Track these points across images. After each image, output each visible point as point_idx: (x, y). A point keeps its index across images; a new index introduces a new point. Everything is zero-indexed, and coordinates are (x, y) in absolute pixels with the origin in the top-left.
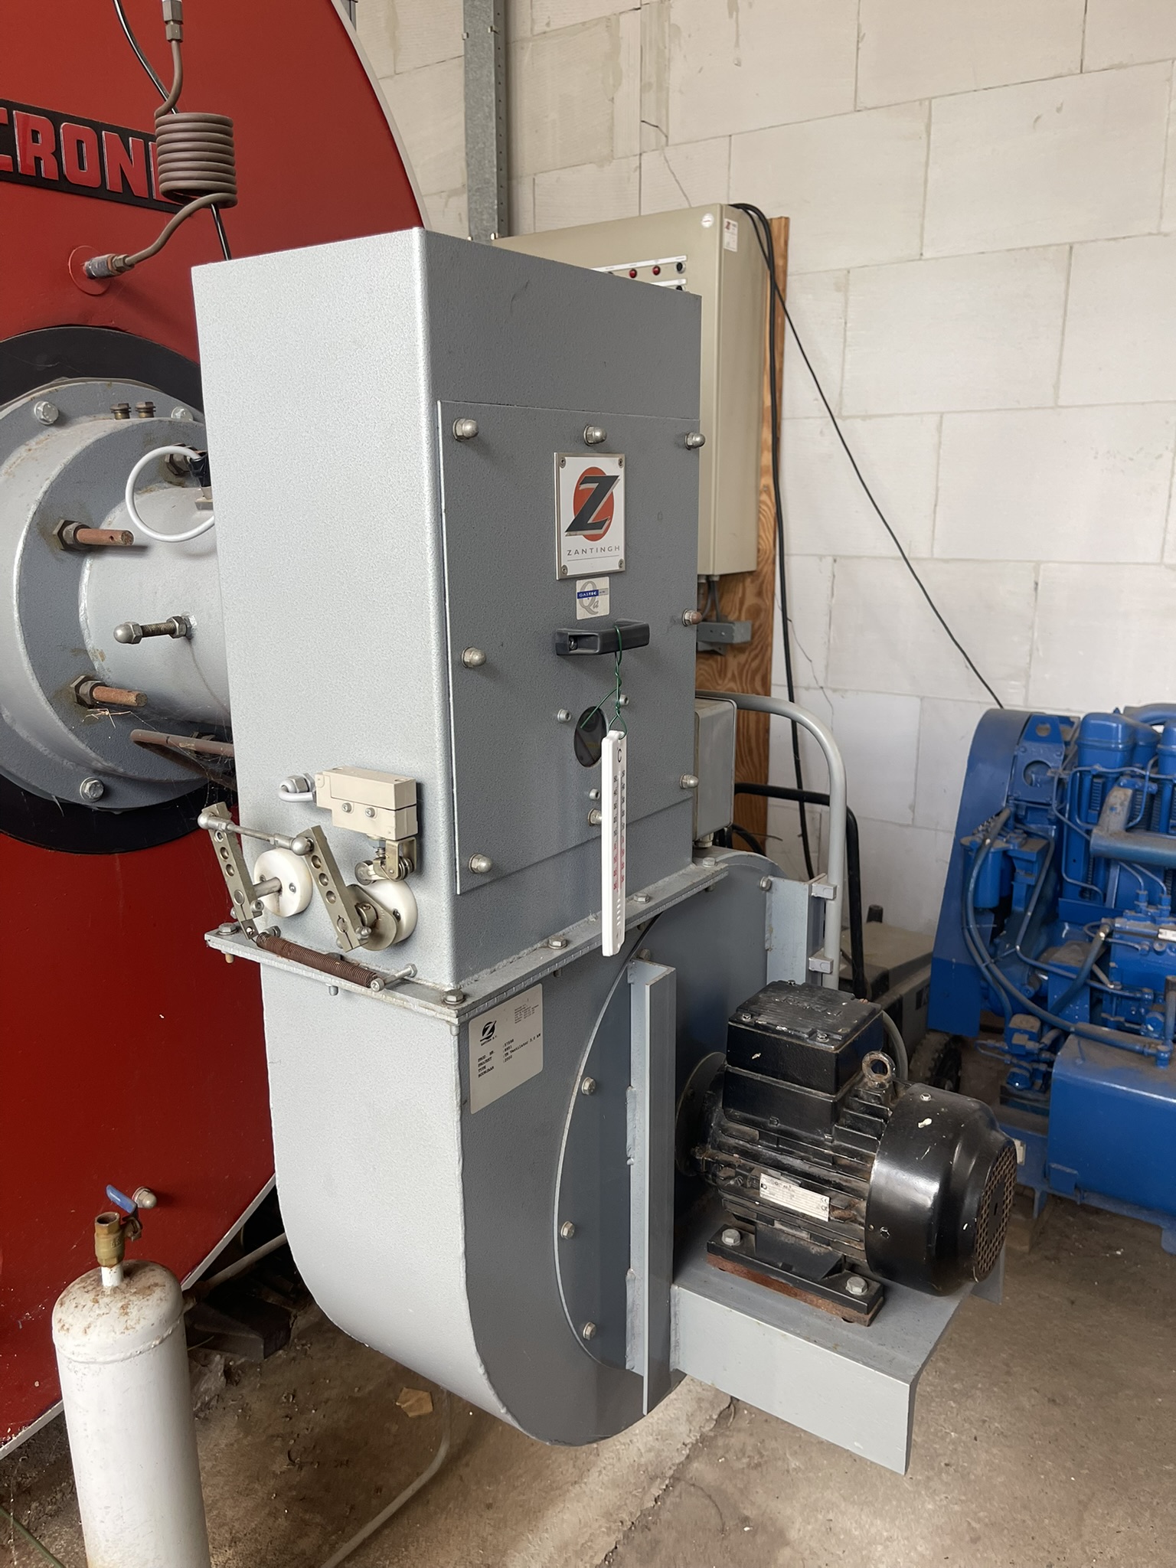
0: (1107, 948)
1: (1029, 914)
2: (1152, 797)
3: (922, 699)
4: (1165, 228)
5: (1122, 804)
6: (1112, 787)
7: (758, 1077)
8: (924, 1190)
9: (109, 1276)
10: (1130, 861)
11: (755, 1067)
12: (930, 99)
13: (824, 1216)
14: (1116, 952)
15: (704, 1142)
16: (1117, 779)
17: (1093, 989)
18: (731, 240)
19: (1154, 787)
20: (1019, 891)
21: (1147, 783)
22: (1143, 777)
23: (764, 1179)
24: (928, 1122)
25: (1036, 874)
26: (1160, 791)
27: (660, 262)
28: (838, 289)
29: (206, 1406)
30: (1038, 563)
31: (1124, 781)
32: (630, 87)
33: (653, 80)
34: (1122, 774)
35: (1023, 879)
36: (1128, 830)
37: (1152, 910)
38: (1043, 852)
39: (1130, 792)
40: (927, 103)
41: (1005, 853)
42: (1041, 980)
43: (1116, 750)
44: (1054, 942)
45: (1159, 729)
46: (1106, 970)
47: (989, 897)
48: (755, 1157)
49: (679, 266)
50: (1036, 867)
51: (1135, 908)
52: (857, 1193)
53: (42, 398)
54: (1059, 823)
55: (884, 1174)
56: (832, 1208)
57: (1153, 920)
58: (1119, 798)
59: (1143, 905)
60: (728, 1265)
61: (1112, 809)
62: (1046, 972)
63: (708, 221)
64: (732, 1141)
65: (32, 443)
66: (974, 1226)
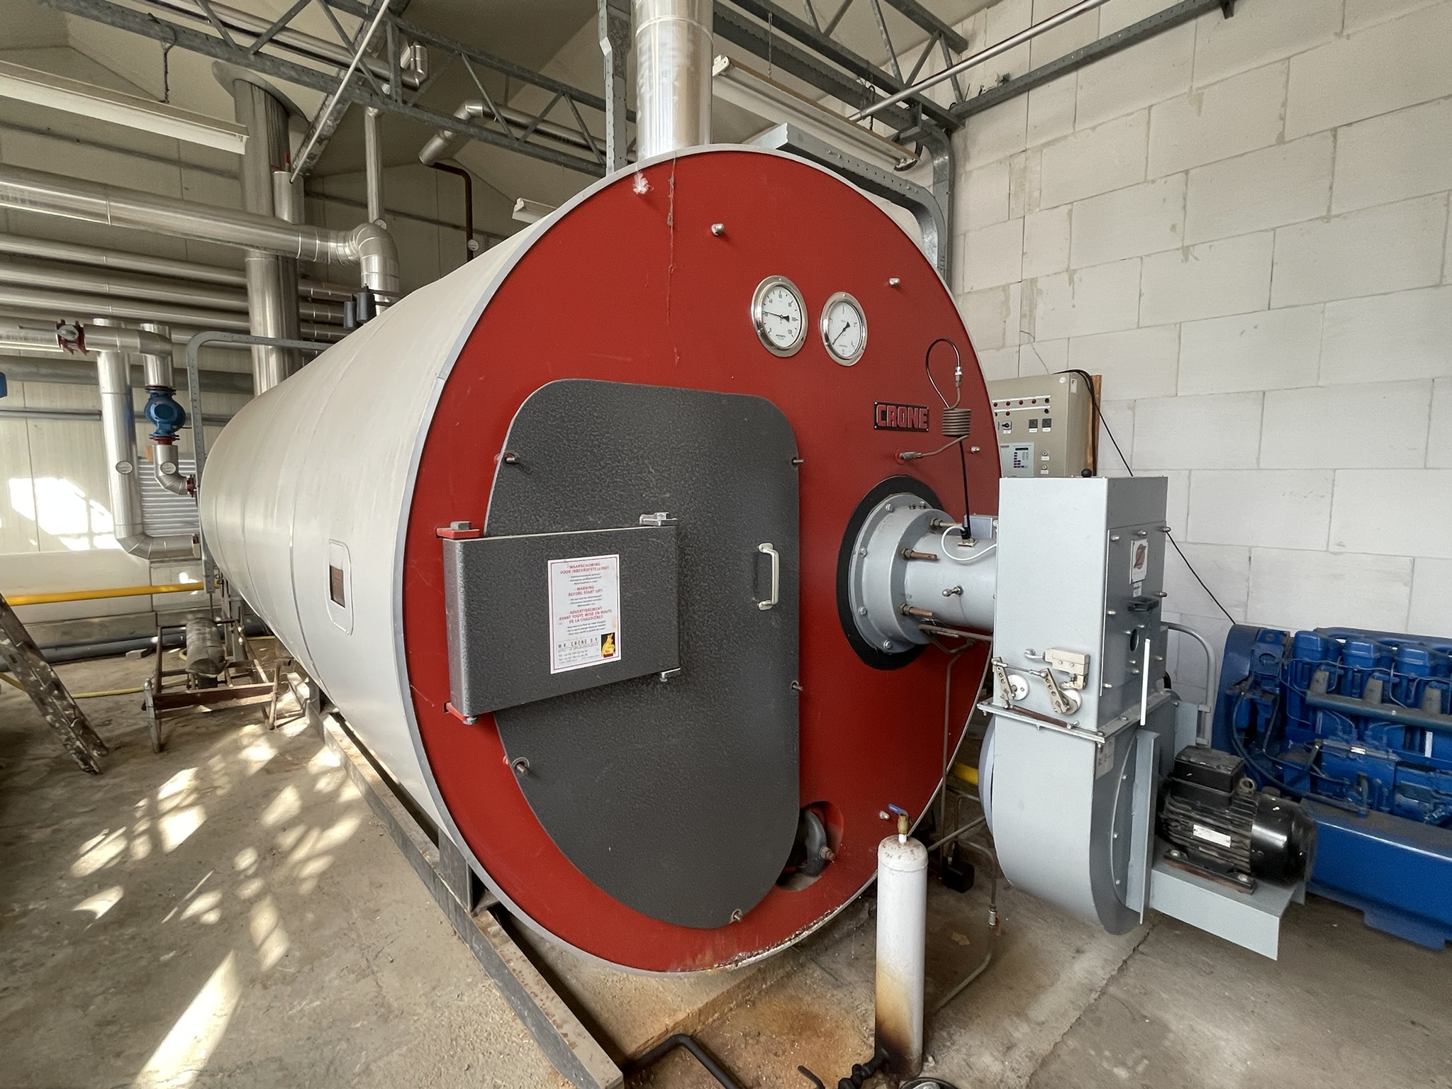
0: (1319, 754)
1: (1269, 733)
2: (1340, 677)
3: (1181, 614)
4: (1320, 383)
5: (1324, 680)
6: (1315, 670)
7: (1190, 783)
8: (1279, 839)
9: (902, 838)
10: (1328, 709)
11: (1188, 779)
12: (1180, 323)
13: (1228, 845)
14: (1325, 757)
15: (1163, 810)
16: (1318, 666)
17: (1312, 776)
18: (1074, 389)
19: (1342, 672)
20: (1261, 721)
21: (1338, 670)
22: (1335, 666)
23: (1196, 827)
24: (1278, 808)
25: (1271, 712)
26: (1346, 674)
27: (1035, 398)
28: (1129, 409)
29: (862, 925)
30: (1250, 549)
31: (1323, 667)
32: (1015, 314)
33: (1028, 313)
34: (1321, 664)
35: (1263, 716)
36: (1328, 693)
37: (1346, 737)
38: (1274, 702)
39: (1328, 673)
40: (1178, 325)
41: (1252, 702)
42: (1278, 769)
43: (1318, 651)
44: (1284, 750)
45: (1343, 641)
46: (1320, 767)
47: (1244, 723)
48: (1190, 818)
49: (1047, 400)
50: (1271, 710)
51: (1335, 735)
52: (1246, 837)
53: (888, 503)
54: (1282, 686)
55: (1258, 830)
56: (1232, 841)
57: (1347, 741)
58: (1321, 676)
59: (1340, 734)
60: (1176, 865)
61: (1318, 681)
62: (1281, 765)
63: (1063, 380)
64: (1178, 810)
65: (885, 519)
66: (1305, 854)
